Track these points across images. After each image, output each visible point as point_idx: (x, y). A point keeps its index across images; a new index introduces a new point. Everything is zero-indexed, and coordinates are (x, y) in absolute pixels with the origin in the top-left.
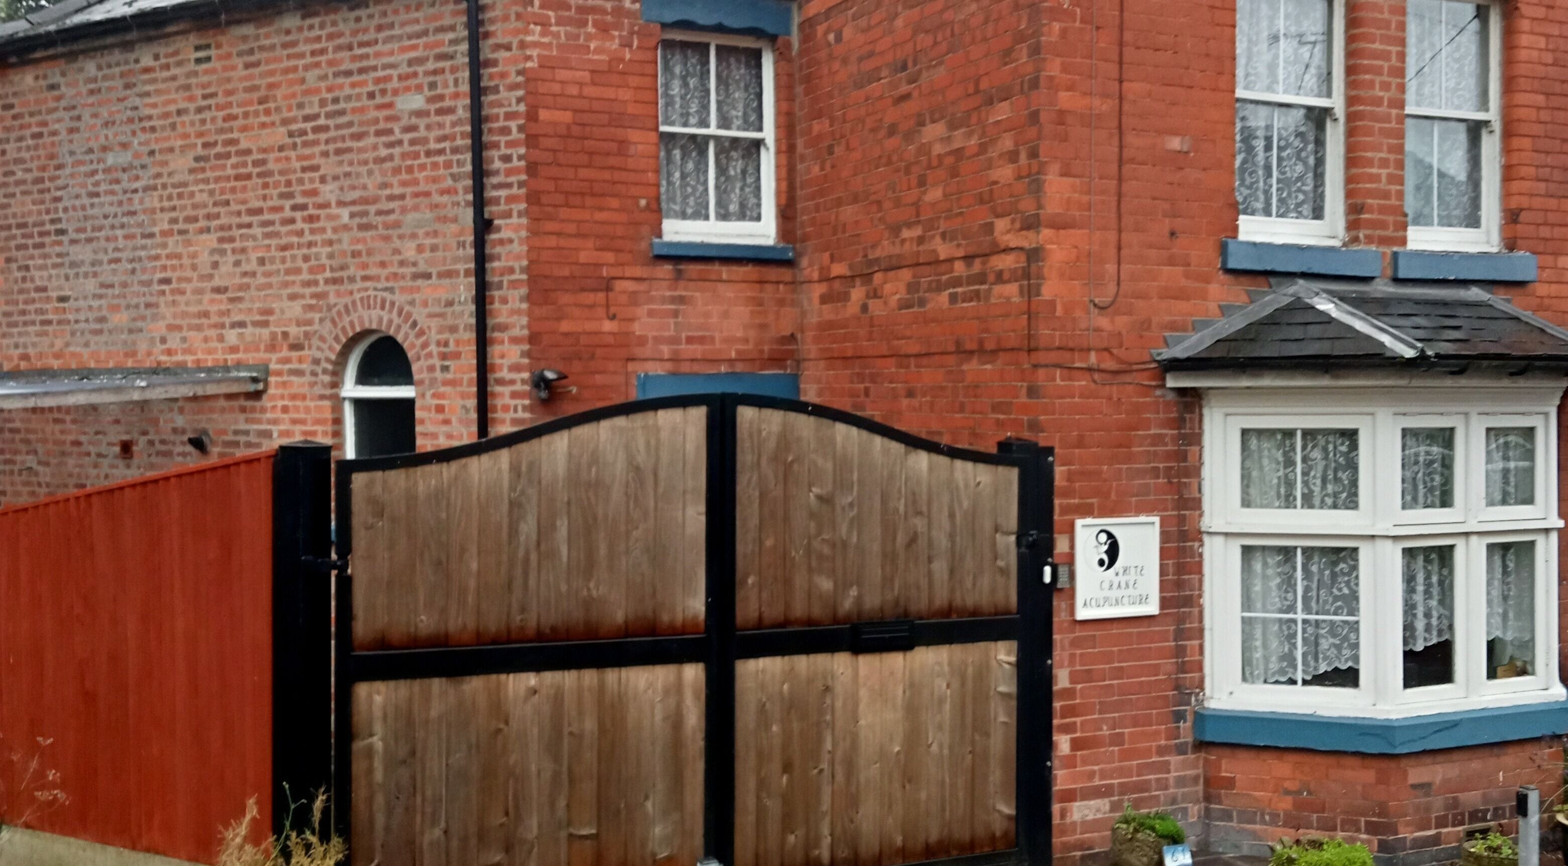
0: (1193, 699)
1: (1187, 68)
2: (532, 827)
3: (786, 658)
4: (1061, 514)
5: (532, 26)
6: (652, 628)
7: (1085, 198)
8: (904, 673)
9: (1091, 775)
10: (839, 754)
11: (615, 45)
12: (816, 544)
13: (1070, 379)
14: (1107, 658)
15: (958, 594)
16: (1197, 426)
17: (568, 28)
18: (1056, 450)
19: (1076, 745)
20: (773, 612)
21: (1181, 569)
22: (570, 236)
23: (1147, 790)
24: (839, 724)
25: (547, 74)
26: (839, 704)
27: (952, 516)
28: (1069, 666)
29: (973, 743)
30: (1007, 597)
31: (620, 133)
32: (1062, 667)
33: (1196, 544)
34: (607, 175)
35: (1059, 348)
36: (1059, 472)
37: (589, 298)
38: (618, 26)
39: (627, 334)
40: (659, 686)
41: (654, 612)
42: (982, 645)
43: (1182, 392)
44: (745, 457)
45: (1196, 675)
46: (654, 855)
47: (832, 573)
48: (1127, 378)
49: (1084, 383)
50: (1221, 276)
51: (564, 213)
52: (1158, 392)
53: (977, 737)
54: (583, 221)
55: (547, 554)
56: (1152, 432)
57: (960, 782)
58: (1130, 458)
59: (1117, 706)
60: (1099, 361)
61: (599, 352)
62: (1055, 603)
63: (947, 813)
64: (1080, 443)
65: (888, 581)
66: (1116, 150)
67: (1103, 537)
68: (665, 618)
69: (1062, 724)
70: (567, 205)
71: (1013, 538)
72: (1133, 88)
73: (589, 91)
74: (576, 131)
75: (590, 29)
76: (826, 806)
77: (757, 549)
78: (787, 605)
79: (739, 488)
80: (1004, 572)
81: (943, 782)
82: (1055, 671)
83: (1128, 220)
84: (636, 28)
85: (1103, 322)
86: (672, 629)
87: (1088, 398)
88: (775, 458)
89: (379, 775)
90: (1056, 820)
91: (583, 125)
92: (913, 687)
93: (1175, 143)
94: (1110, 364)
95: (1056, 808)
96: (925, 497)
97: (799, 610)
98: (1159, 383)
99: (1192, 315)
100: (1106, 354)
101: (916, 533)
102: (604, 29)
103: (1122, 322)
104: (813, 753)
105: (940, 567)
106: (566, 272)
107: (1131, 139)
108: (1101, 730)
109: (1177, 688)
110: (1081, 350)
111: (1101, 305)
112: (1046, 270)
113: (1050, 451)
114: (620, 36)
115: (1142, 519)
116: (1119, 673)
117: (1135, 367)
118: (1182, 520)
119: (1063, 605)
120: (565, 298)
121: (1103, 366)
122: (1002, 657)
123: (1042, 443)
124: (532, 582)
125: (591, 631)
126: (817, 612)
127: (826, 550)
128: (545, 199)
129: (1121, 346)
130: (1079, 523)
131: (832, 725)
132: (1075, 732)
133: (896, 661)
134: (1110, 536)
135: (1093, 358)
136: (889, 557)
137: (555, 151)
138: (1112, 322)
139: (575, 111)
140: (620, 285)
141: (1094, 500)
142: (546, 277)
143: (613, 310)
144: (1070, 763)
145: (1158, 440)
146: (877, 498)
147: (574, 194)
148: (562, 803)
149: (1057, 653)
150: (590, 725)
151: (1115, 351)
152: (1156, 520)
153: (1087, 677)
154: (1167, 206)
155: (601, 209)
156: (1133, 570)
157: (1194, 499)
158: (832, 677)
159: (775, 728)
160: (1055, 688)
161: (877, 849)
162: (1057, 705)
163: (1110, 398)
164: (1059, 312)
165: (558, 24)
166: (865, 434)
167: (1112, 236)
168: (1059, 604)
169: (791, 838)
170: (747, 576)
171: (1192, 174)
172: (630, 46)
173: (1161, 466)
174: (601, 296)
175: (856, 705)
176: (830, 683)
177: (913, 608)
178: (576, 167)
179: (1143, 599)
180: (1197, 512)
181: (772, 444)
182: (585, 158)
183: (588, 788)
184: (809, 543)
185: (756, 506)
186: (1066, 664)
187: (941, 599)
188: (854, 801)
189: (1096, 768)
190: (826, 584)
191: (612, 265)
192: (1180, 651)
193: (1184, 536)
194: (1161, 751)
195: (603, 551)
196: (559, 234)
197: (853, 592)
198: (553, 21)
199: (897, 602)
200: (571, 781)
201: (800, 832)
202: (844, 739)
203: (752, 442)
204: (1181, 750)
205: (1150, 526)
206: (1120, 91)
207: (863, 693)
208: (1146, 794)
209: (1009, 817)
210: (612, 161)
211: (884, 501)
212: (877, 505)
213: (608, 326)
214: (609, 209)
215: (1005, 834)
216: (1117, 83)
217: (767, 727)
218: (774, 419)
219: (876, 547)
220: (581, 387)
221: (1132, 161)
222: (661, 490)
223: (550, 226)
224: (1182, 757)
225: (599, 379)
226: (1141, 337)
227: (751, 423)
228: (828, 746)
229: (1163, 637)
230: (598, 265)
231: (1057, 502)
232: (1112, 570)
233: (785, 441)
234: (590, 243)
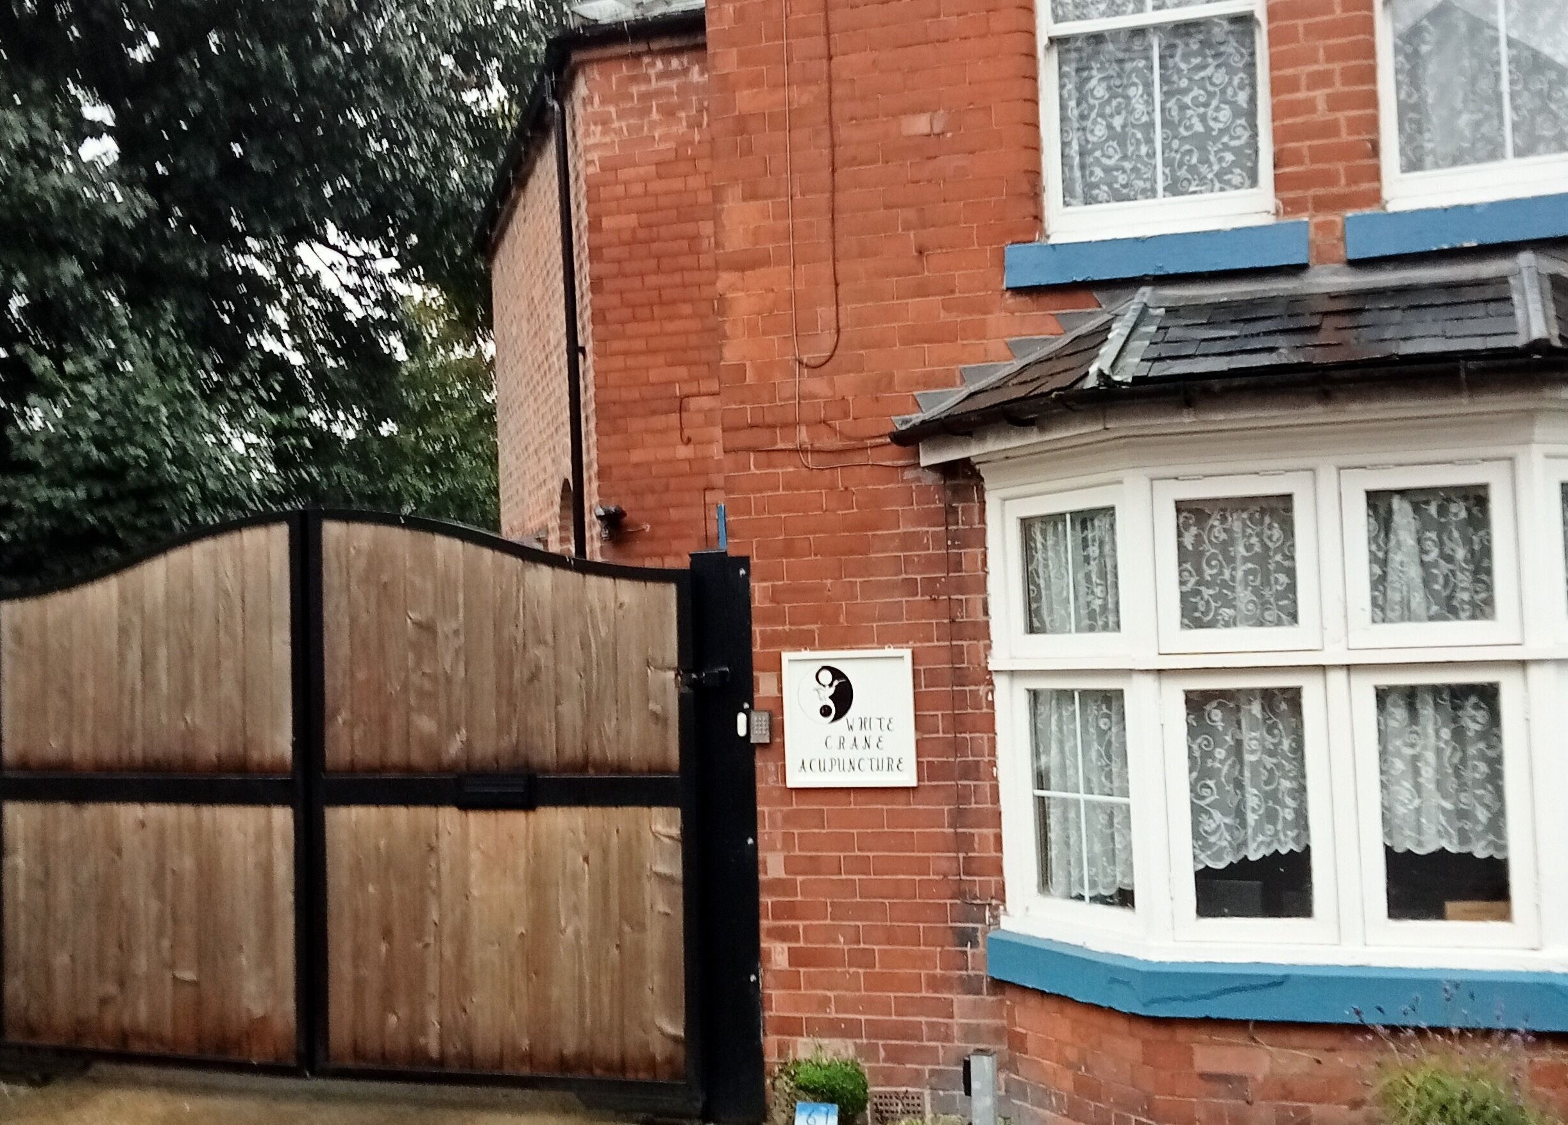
0: (987, 914)
1: (937, 15)
2: (142, 964)
3: (382, 809)
4: (763, 646)
5: (592, 127)
6: (242, 766)
7: (781, 225)
8: (527, 838)
9: (824, 1003)
10: (447, 929)
11: (681, 128)
12: (415, 678)
13: (769, 466)
14: (844, 842)
15: (595, 744)
16: (976, 519)
17: (632, 121)
18: (754, 561)
19: (796, 958)
20: (367, 754)
21: (957, 723)
22: (641, 353)
23: (912, 1038)
24: (447, 891)
25: (610, 176)
26: (445, 868)
27: (585, 646)
28: (782, 849)
29: (620, 934)
30: (665, 749)
31: (690, 228)
32: (773, 849)
33: (982, 689)
34: (677, 278)
35: (752, 426)
36: (758, 589)
37: (659, 421)
38: (682, 106)
39: (704, 458)
40: (251, 830)
41: (245, 749)
42: (630, 811)
43: (947, 470)
44: (332, 577)
45: (993, 879)
46: (248, 1010)
47: (434, 713)
48: (858, 459)
49: (791, 469)
50: (1010, 300)
51: (631, 328)
52: (909, 474)
53: (627, 929)
54: (651, 336)
55: (149, 684)
56: (901, 530)
57: (605, 981)
58: (866, 569)
59: (861, 911)
60: (812, 439)
61: (673, 483)
62: (759, 764)
63: (588, 1020)
64: (789, 550)
65: (503, 726)
66: (826, 152)
67: (826, 677)
68: (255, 755)
69: (776, 928)
70: (635, 319)
71: (671, 675)
72: (848, 63)
73: (657, 186)
74: (642, 234)
75: (655, 115)
76: (432, 987)
77: (348, 683)
78: (384, 749)
79: (327, 614)
80: (659, 719)
81: (581, 979)
82: (761, 855)
83: (844, 243)
84: (706, 104)
85: (817, 385)
86: (261, 768)
87: (798, 489)
88: (365, 580)
89: (22, 895)
90: (771, 1058)
91: (649, 226)
92: (539, 858)
93: (920, 124)
94: (830, 442)
95: (770, 1042)
96: (549, 623)
97: (395, 755)
98: (912, 461)
99: (961, 362)
100: (823, 427)
101: (538, 668)
102: (669, 113)
103: (845, 383)
104: (418, 923)
105: (570, 709)
106: (635, 394)
107: (845, 132)
108: (836, 941)
109: (960, 894)
110: (784, 426)
111: (813, 363)
112: (728, 328)
113: (744, 561)
114: (687, 117)
115: (889, 651)
116: (862, 866)
117: (869, 442)
118: (957, 654)
119: (771, 767)
120: (636, 425)
121: (817, 445)
122: (659, 827)
123: (732, 553)
124: (138, 713)
125: (189, 765)
126: (417, 757)
127: (427, 685)
128: (609, 316)
129: (846, 415)
130: (786, 656)
131: (437, 893)
132: (797, 940)
133: (515, 821)
134: (836, 674)
135: (803, 435)
136: (506, 694)
137: (619, 262)
138: (831, 383)
139: (639, 212)
140: (694, 403)
141: (814, 627)
142: (614, 403)
143: (687, 433)
144: (789, 981)
145: (909, 541)
146: (489, 625)
147: (642, 305)
148: (166, 943)
149: (765, 831)
150: (188, 863)
151: (837, 424)
152: (907, 653)
153: (813, 865)
154: (911, 214)
155: (670, 318)
156: (875, 723)
157: (974, 624)
158: (437, 836)
159: (371, 889)
160: (762, 877)
161: (497, 1049)
162: (767, 900)
163: (832, 488)
164: (750, 378)
165: (619, 117)
166: (471, 547)
167: (826, 270)
168: (762, 764)
169: (393, 1020)
170: (337, 711)
171: (951, 163)
172: (700, 126)
173: (919, 577)
174: (674, 418)
175: (466, 872)
176: (434, 843)
177: (535, 759)
178: (642, 275)
179: (891, 765)
180: (982, 643)
181: (361, 564)
182: (652, 263)
183: (188, 931)
184: (407, 677)
185: (346, 634)
186: (779, 846)
187: (573, 749)
188: (465, 986)
189: (830, 994)
190: (426, 724)
191: (685, 381)
192: (963, 842)
193: (960, 677)
194: (935, 983)
195: (197, 680)
196: (626, 353)
197: (461, 736)
198: (614, 116)
199: (516, 753)
200: (175, 920)
201: (403, 1011)
202: (453, 910)
203: (339, 563)
204: (970, 986)
205: (899, 662)
206: (829, 70)
207: (475, 856)
208: (915, 1043)
209: (675, 1039)
210: (685, 261)
211: (497, 628)
212: (489, 632)
213: (683, 452)
214: (681, 317)
215: (670, 1061)
216: (825, 61)
217: (363, 887)
218: (364, 534)
219: (488, 684)
220: (655, 524)
221: (853, 161)
222: (248, 615)
223: (616, 345)
224: (971, 997)
225: (674, 514)
226: (877, 399)
227: (338, 541)
228: (435, 916)
229: (934, 819)
230: (671, 383)
231: (756, 629)
232: (842, 721)
233: (376, 560)
234: (660, 360)
